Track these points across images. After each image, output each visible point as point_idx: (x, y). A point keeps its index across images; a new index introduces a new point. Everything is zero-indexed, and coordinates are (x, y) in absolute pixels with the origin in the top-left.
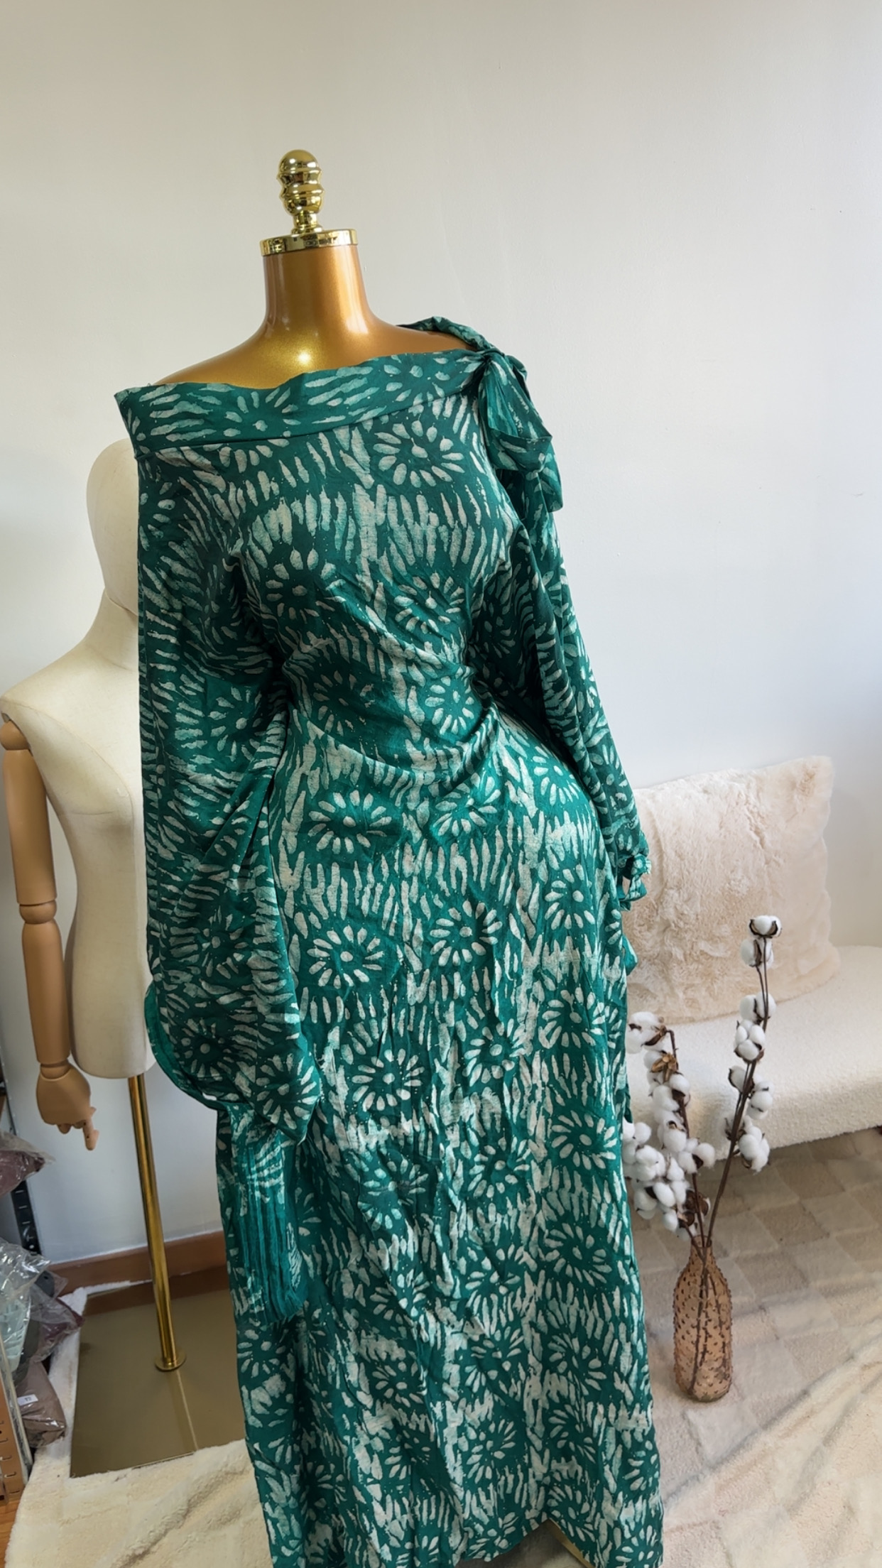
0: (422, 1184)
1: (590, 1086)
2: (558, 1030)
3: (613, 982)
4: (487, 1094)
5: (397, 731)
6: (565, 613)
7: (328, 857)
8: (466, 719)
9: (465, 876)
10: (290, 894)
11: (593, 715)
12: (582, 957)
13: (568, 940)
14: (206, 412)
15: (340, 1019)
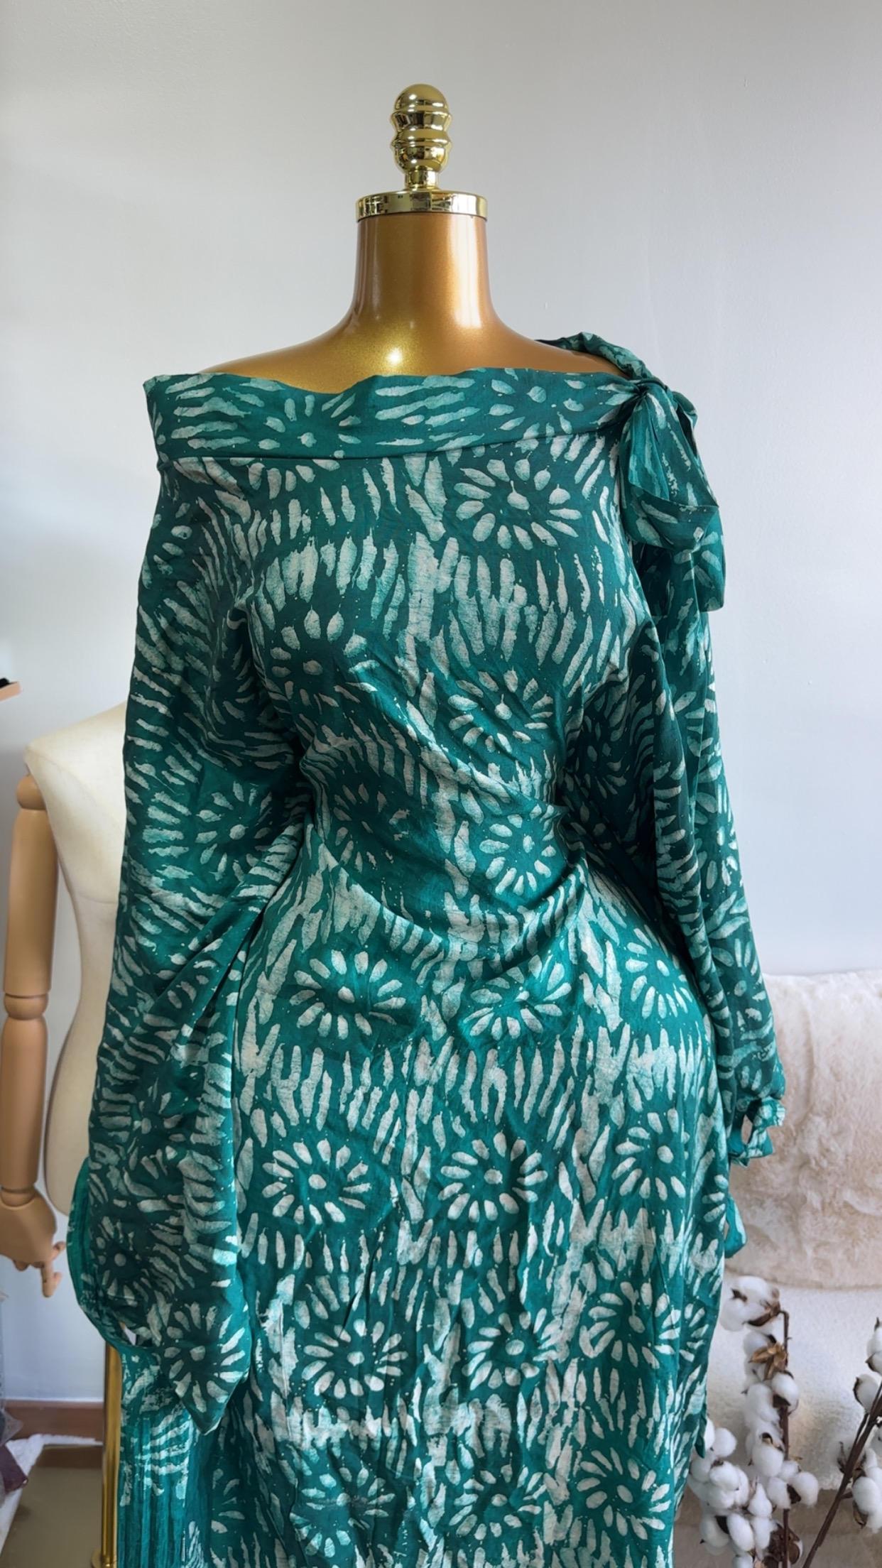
0: (385, 1506)
1: (642, 1424)
2: (609, 1335)
3: (703, 1273)
4: (494, 1403)
5: (435, 879)
6: (706, 751)
7: (311, 1039)
8: (539, 877)
9: (502, 1097)
10: (251, 1082)
11: (728, 896)
12: (659, 1241)
13: (642, 1214)
14: (242, 414)
15: (297, 1264)
